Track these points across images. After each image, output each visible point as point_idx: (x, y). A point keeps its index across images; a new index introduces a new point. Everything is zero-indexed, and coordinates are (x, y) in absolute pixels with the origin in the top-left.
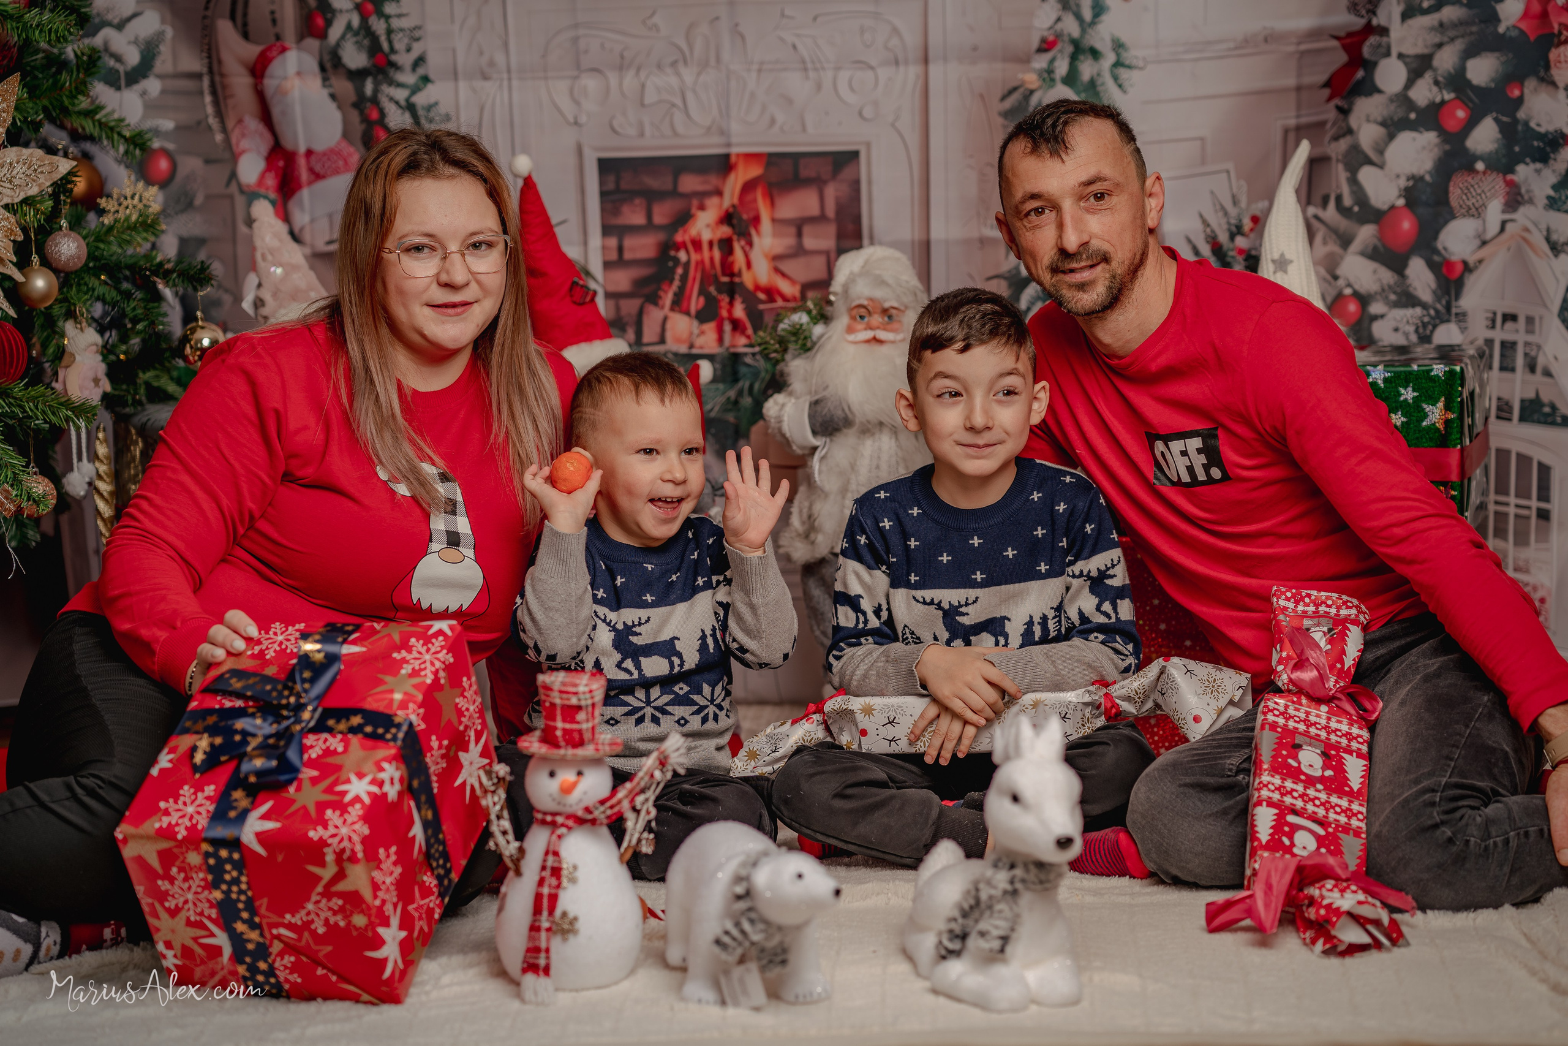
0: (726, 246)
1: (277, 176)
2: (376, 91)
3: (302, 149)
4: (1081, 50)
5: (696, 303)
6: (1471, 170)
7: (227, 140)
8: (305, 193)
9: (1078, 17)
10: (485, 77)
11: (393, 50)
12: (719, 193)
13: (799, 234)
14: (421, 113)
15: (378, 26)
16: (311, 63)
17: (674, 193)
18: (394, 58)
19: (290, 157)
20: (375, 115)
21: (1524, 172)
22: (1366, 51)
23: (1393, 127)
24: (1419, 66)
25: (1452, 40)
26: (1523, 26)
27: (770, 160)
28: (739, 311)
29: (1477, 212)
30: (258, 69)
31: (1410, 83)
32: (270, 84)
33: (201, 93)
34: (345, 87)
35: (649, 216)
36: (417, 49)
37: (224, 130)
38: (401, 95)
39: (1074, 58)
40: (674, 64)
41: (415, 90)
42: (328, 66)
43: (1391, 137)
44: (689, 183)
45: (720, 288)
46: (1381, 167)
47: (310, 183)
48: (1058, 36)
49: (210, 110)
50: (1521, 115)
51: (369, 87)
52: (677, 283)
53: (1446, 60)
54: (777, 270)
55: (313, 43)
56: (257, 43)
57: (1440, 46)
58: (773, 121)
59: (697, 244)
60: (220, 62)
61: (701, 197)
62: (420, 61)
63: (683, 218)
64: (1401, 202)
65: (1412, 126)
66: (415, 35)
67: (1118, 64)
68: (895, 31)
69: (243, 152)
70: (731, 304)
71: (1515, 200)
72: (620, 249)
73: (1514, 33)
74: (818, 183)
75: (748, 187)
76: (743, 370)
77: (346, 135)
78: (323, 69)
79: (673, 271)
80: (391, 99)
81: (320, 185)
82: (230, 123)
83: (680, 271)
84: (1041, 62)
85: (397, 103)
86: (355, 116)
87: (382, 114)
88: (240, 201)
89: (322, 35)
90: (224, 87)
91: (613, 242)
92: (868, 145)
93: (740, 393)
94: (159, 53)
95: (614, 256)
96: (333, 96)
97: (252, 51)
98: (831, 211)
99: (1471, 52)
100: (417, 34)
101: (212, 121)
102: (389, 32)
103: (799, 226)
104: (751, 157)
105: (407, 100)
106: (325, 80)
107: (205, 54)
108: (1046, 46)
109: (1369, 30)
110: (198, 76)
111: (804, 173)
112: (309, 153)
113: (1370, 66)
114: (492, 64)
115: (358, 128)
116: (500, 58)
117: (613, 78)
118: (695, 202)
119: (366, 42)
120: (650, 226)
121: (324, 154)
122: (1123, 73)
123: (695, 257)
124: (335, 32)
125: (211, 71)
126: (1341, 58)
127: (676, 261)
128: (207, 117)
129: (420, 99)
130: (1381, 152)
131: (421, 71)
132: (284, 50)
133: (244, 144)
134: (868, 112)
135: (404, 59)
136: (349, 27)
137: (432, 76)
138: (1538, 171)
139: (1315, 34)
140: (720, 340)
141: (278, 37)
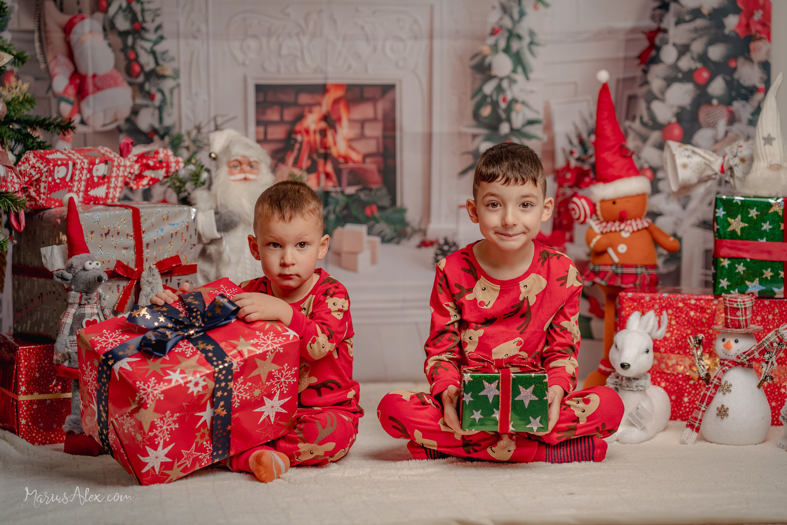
0: (323, 133)
1: (75, 88)
2: (134, 43)
3: (90, 74)
4: (512, 35)
5: (306, 163)
6: (709, 103)
7: (47, 68)
8: (91, 98)
9: (511, 17)
10: (195, 37)
11: (144, 21)
12: (319, 104)
13: (362, 128)
14: (159, 56)
15: (137, 7)
16: (98, 26)
17: (295, 104)
18: (145, 25)
19: (83, 78)
20: (132, 56)
21: (737, 105)
22: (657, 41)
23: (670, 81)
24: (683, 50)
25: (701, 36)
26: (738, 31)
27: (349, 88)
28: (329, 168)
29: (713, 125)
30: (68, 29)
31: (679, 58)
32: (74, 37)
33: (33, 41)
34: (117, 41)
35: (282, 115)
36: (158, 21)
37: (46, 62)
38: (148, 45)
39: (509, 39)
40: (297, 35)
41: (156, 43)
42: (108, 28)
43: (669, 85)
44: (304, 99)
45: (319, 155)
46: (663, 100)
47: (94, 92)
48: (501, 27)
49: (38, 50)
50: (736, 76)
51: (130, 41)
52: (295, 153)
53: (697, 47)
54: (351, 147)
55: (99, 15)
56: (68, 14)
57: (694, 40)
58: (350, 67)
59: (307, 132)
60: (45, 25)
61: (310, 107)
62: (158, 28)
63: (300, 117)
64: (674, 120)
65: (681, 81)
66: (157, 13)
67: (532, 43)
68: (416, 21)
69: (56, 75)
70: (325, 164)
71: (732, 120)
72: (266, 133)
73: (733, 34)
74: (373, 100)
75: (336, 102)
76: (331, 200)
77: (116, 66)
78: (105, 29)
79: (293, 146)
80: (142, 48)
81: (100, 94)
82: (50, 58)
83: (297, 146)
84: (491, 41)
85: (146, 50)
86: (122, 56)
87: (137, 56)
88: (54, 101)
89: (105, 11)
90: (47, 38)
91: (261, 129)
92: (400, 81)
93: (329, 213)
94: (10, 18)
95: (261, 137)
96: (110, 45)
97: (64, 19)
98: (380, 115)
99: (711, 43)
100: (158, 12)
101: (39, 57)
102: (143, 11)
103: (363, 123)
104: (338, 86)
105: (152, 48)
106: (106, 36)
107: (37, 20)
108: (494, 32)
109: (659, 30)
110: (32, 32)
111: (367, 94)
112: (94, 76)
113: (658, 49)
114: (199, 30)
115: (123, 63)
116: (203, 28)
117: (264, 40)
118: (307, 109)
119: (130, 16)
120: (281, 122)
121: (103, 77)
122: (534, 48)
123: (306, 138)
124: (112, 10)
125: (39, 30)
126: (645, 44)
127: (296, 141)
128: (36, 55)
129: (159, 48)
130: (663, 92)
131: (159, 33)
132: (83, 18)
133: (57, 70)
134: (401, 64)
135: (150, 26)
136: (120, 7)
137: (165, 35)
138: (744, 106)
139: (633, 30)
140: (318, 183)
141: (80, 12)
